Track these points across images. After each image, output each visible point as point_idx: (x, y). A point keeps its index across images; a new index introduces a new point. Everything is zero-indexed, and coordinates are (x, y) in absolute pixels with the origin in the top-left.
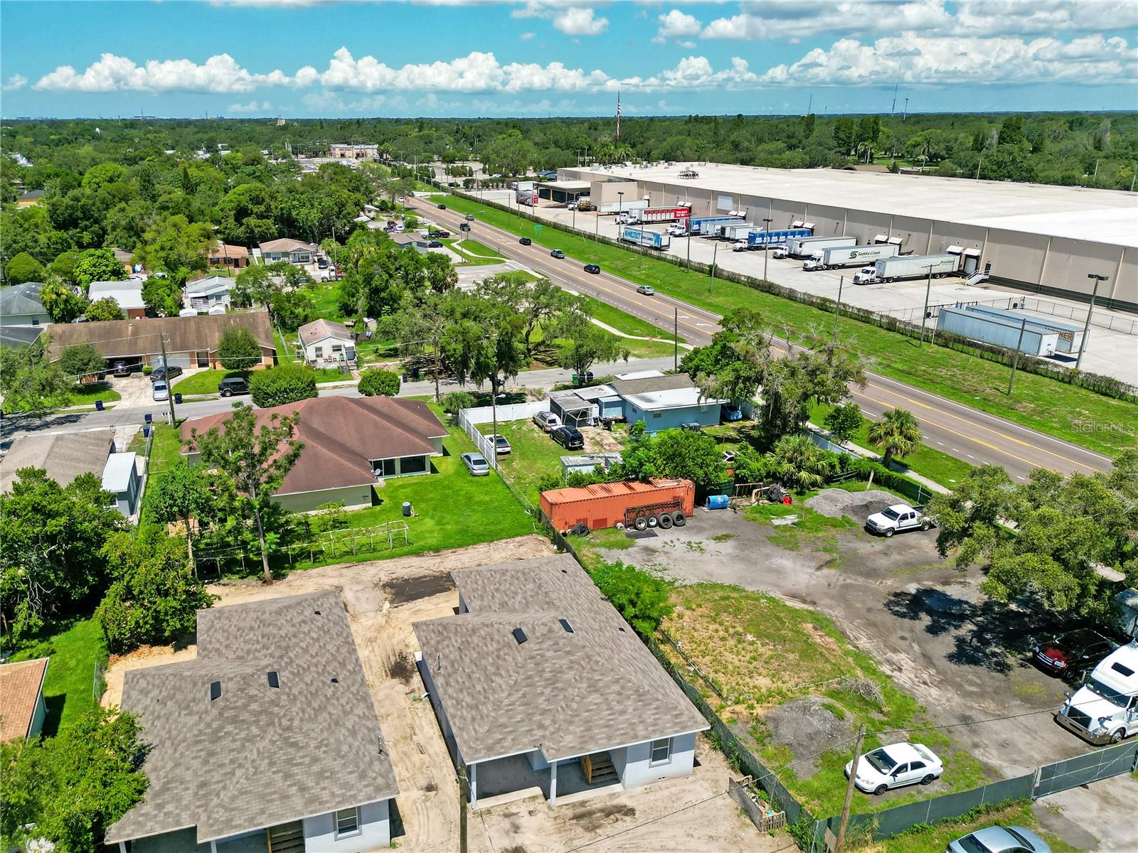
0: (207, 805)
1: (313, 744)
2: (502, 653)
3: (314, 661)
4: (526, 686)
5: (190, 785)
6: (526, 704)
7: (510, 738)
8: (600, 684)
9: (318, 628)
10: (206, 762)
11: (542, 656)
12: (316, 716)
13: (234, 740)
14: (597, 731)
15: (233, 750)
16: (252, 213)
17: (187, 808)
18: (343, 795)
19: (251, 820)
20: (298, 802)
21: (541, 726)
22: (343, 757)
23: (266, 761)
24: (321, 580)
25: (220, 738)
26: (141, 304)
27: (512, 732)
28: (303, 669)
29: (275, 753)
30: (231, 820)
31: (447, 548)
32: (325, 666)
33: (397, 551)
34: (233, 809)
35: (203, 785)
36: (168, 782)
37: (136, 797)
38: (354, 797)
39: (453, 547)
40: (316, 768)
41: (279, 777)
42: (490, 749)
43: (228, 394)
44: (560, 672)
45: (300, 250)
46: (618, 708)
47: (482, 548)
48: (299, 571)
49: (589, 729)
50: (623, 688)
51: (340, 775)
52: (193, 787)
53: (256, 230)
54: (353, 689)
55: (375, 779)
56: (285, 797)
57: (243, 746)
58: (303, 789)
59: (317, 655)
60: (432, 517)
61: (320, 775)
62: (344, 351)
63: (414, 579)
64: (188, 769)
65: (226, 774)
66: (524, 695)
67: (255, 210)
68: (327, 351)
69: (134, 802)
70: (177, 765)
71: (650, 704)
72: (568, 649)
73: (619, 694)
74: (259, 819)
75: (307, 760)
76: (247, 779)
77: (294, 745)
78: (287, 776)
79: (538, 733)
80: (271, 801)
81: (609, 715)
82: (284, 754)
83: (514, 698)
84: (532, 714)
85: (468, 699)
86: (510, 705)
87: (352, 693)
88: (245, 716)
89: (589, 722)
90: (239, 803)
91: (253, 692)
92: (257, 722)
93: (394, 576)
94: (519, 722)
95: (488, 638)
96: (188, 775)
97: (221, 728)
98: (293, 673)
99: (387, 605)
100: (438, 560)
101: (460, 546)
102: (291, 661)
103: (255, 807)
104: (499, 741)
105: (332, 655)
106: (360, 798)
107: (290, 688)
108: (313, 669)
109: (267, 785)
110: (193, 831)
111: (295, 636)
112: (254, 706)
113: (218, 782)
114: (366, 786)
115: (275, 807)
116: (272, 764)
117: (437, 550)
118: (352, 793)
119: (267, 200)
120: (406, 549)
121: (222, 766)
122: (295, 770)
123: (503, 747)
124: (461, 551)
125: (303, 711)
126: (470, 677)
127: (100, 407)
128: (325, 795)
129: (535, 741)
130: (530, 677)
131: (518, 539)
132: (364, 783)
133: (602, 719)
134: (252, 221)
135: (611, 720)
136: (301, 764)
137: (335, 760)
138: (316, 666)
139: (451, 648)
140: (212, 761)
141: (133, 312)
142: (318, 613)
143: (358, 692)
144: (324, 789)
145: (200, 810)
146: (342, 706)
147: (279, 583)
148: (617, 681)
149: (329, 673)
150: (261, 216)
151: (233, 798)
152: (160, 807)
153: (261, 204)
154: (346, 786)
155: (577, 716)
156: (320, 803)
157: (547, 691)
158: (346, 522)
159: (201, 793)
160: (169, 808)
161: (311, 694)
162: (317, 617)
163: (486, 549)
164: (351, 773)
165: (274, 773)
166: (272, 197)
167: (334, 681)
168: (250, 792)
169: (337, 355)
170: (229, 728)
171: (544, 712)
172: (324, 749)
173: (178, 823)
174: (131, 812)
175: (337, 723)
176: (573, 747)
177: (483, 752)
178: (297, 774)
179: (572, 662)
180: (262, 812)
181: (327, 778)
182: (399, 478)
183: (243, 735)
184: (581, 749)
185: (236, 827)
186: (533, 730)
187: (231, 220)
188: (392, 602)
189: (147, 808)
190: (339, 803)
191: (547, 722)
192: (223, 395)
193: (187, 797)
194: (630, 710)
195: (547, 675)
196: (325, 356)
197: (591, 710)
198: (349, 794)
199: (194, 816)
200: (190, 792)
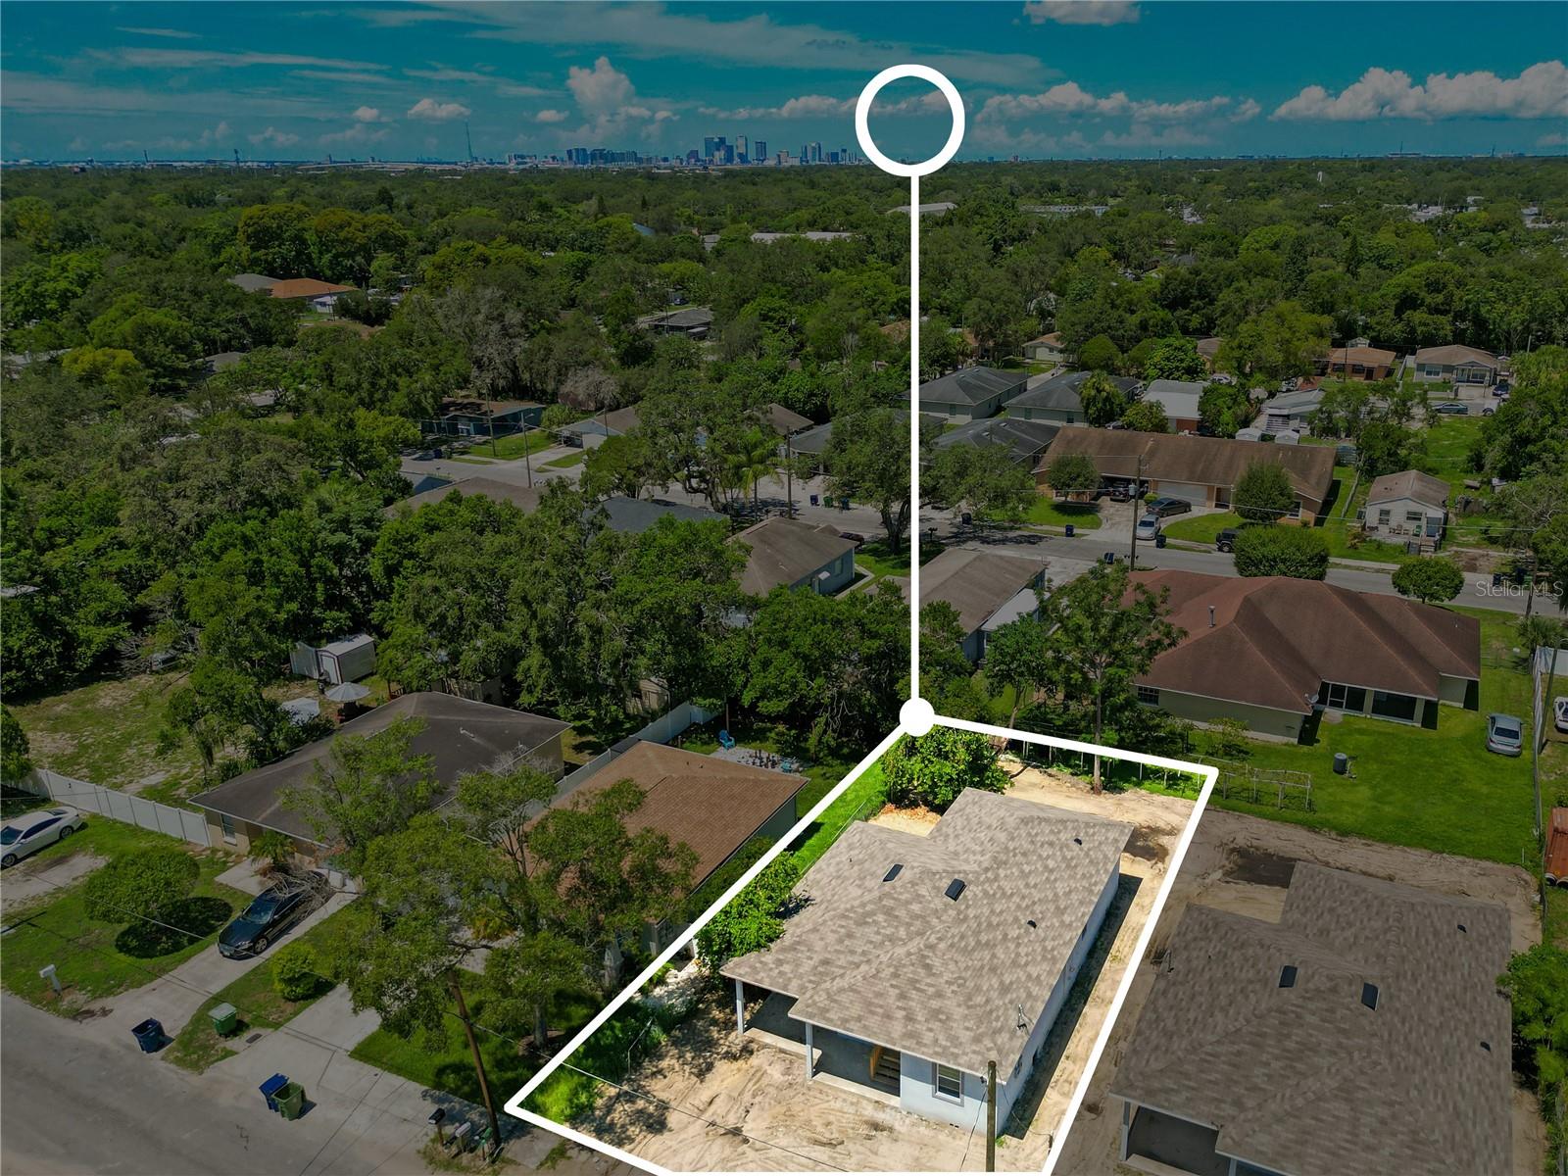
0: (818, 984)
1: (947, 976)
2: (1250, 988)
3: (1025, 891)
4: (1249, 1043)
5: (815, 956)
6: (1234, 1066)
7: (1185, 1094)
8: (1360, 1095)
9: (1064, 858)
10: (840, 941)
11: (1299, 1016)
12: (973, 950)
13: (878, 933)
14: (1314, 1152)
15: (871, 942)
16: (1422, 305)
17: (801, 977)
18: (945, 1048)
19: (845, 1021)
20: (897, 1028)
21: (1238, 1103)
22: (969, 1007)
23: (892, 970)
24: (1159, 812)
25: (866, 923)
26: (1194, 414)
27: (1193, 1089)
28: (1004, 894)
29: (904, 966)
30: (828, 1011)
31: (1360, 834)
32: (1034, 903)
33: (1287, 813)
34: (835, 1001)
35: (826, 962)
36: (798, 943)
37: (763, 941)
38: (956, 1056)
39: (1370, 837)
40: (935, 1004)
41: (894, 992)
42: (1150, 1093)
43: (1226, 549)
44: (1310, 1050)
45: (1473, 364)
46: (1367, 1137)
47: (1416, 855)
48: (1143, 792)
49: (1304, 1143)
50: (1394, 1117)
51: (955, 1025)
52: (816, 958)
53: (1419, 330)
54: (1049, 945)
55: (989, 1050)
56: (888, 1016)
57: (883, 942)
58: (910, 1018)
59: (1035, 886)
60: (1373, 788)
61: (935, 1014)
62: (1424, 522)
63: (1281, 858)
64: (822, 939)
65: (852, 963)
66: (1239, 1053)
67: (1428, 300)
68: (1397, 517)
69: (759, 946)
70: (815, 930)
71: (1422, 1160)
72: (1347, 1027)
73: (1383, 1122)
74: (852, 1025)
75: (931, 990)
76: (864, 978)
77: (928, 967)
78: (902, 996)
79: (1229, 1110)
80: (873, 1013)
81: (1347, 1141)
82: (913, 972)
83: (1219, 1049)
84: (1236, 1082)
85: (1170, 1023)
86: (1211, 1055)
87: (1044, 949)
88: (901, 913)
89: (1309, 1133)
90: (843, 998)
91: (923, 891)
92: (909, 925)
93: (1255, 843)
94: (1210, 1081)
95: (1251, 962)
96: (819, 945)
97: (873, 913)
98: (985, 893)
99: (1218, 874)
100: (1336, 846)
101: (1383, 840)
102: (996, 878)
103: (856, 1010)
104: (1168, 1091)
105: (1056, 895)
106: (961, 1061)
107: (967, 907)
108: (1016, 899)
109: (879, 995)
110: (792, 1001)
111: (1024, 854)
112: (916, 907)
113: (841, 967)
114: (974, 1052)
115: (873, 1022)
116: (895, 975)
117: (1344, 833)
118: (956, 1051)
119: (1451, 287)
120: (1301, 815)
121: (852, 952)
122: (914, 994)
123: (1167, 1100)
124: (1380, 847)
125: (962, 937)
126: (1193, 997)
127: (1069, 532)
128: (928, 1037)
129: (1218, 1116)
130: (1263, 1035)
131: (1488, 864)
132: (974, 1048)
133: (1331, 1140)
134: (1418, 316)
135: (1344, 1149)
136: (922, 991)
137: (959, 1005)
138: (1023, 898)
139: (1202, 953)
140: (846, 942)
141: (1182, 424)
142: (1079, 841)
143: (1053, 949)
144: (931, 1030)
145: (811, 986)
146: (1018, 955)
147: (1109, 795)
148: (1391, 1104)
149: (1032, 913)
150: (1436, 310)
151: (841, 990)
152: (779, 962)
153: (1439, 291)
154: (954, 1040)
155: (1295, 1117)
156: (918, 1043)
157: (1276, 1065)
158: (1247, 753)
159: (820, 969)
160: (786, 968)
161: (990, 925)
162: (1076, 846)
163: (1420, 860)
164: (967, 1029)
165: (892, 986)
166: (1460, 284)
167: (1032, 924)
168: (859, 992)
169: (1411, 526)
170: (880, 918)
171: (1255, 1088)
172: (954, 988)
173: (785, 988)
174: (754, 954)
175: (993, 970)
176: (1262, 1152)
177: (1139, 1092)
178: (913, 1000)
179: (1340, 1045)
180: (859, 1019)
181: (940, 1020)
182: (1366, 719)
183: (888, 931)
184: (1272, 1161)
185: (829, 1020)
186: (1224, 1102)
187: (1390, 313)
188: (1227, 874)
189: (768, 958)
190: (936, 1053)
191: (1250, 1103)
192: (1220, 549)
193: (807, 966)
194: (1386, 1152)
195: (1290, 1045)
196: (1393, 524)
197: (1321, 1121)
198: (952, 1050)
199: (803, 989)
200: (811, 963)
